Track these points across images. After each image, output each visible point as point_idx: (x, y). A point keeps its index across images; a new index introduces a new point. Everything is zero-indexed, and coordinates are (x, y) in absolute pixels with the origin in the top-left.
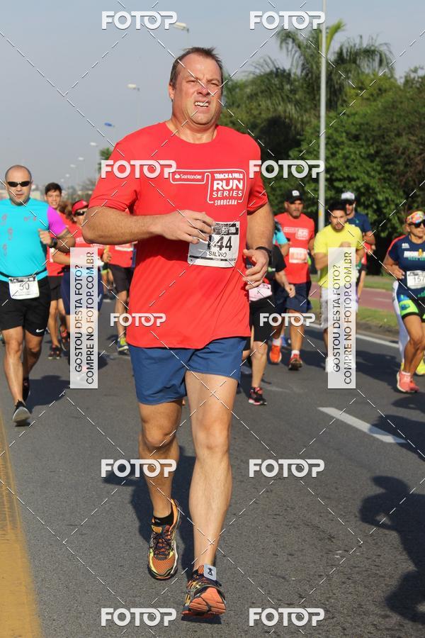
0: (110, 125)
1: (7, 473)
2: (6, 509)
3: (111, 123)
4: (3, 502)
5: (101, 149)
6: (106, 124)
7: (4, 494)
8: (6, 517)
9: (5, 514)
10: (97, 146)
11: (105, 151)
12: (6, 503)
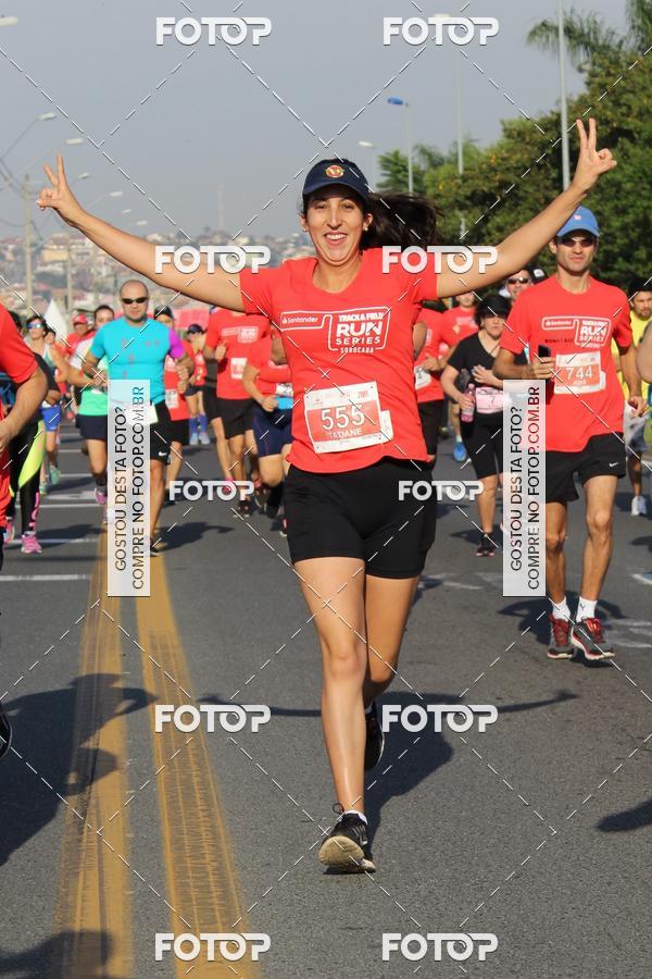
0: (398, 103)
1: (213, 826)
2: (216, 901)
3: (399, 98)
4: (209, 887)
5: (383, 154)
6: (389, 101)
7: (209, 868)
8: (215, 916)
9: (213, 910)
10: (373, 148)
11: (393, 159)
12: (213, 888)
